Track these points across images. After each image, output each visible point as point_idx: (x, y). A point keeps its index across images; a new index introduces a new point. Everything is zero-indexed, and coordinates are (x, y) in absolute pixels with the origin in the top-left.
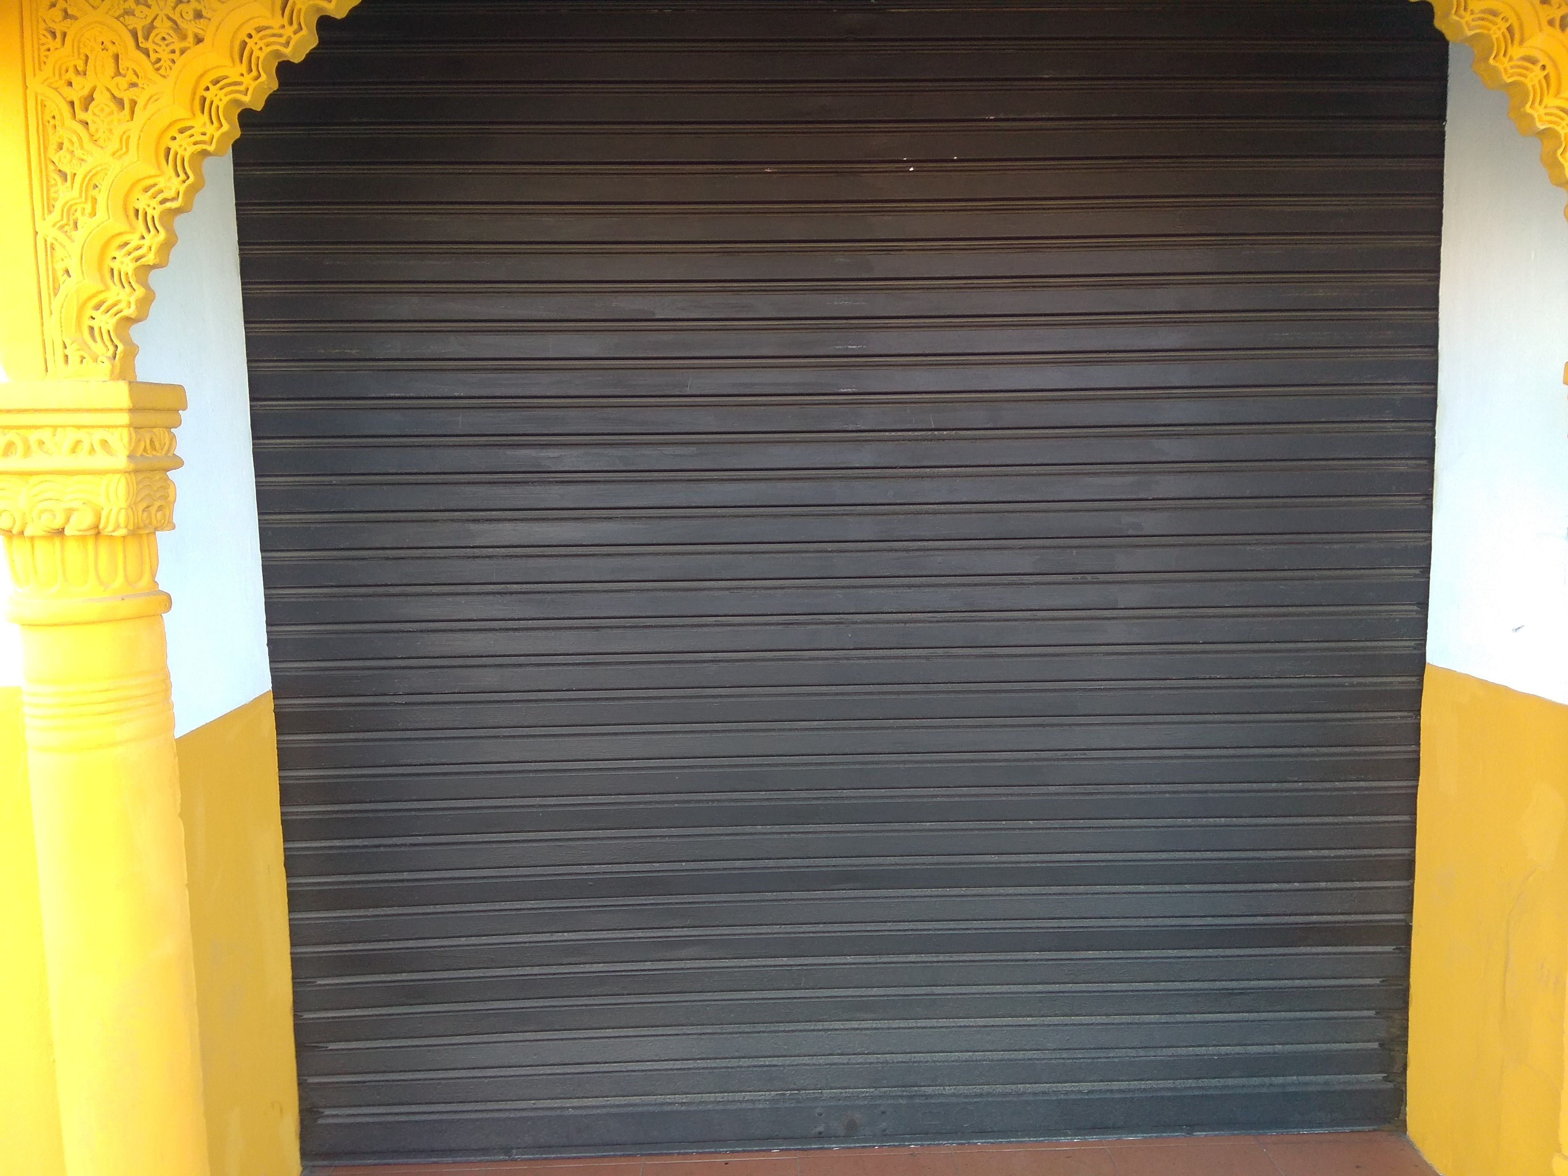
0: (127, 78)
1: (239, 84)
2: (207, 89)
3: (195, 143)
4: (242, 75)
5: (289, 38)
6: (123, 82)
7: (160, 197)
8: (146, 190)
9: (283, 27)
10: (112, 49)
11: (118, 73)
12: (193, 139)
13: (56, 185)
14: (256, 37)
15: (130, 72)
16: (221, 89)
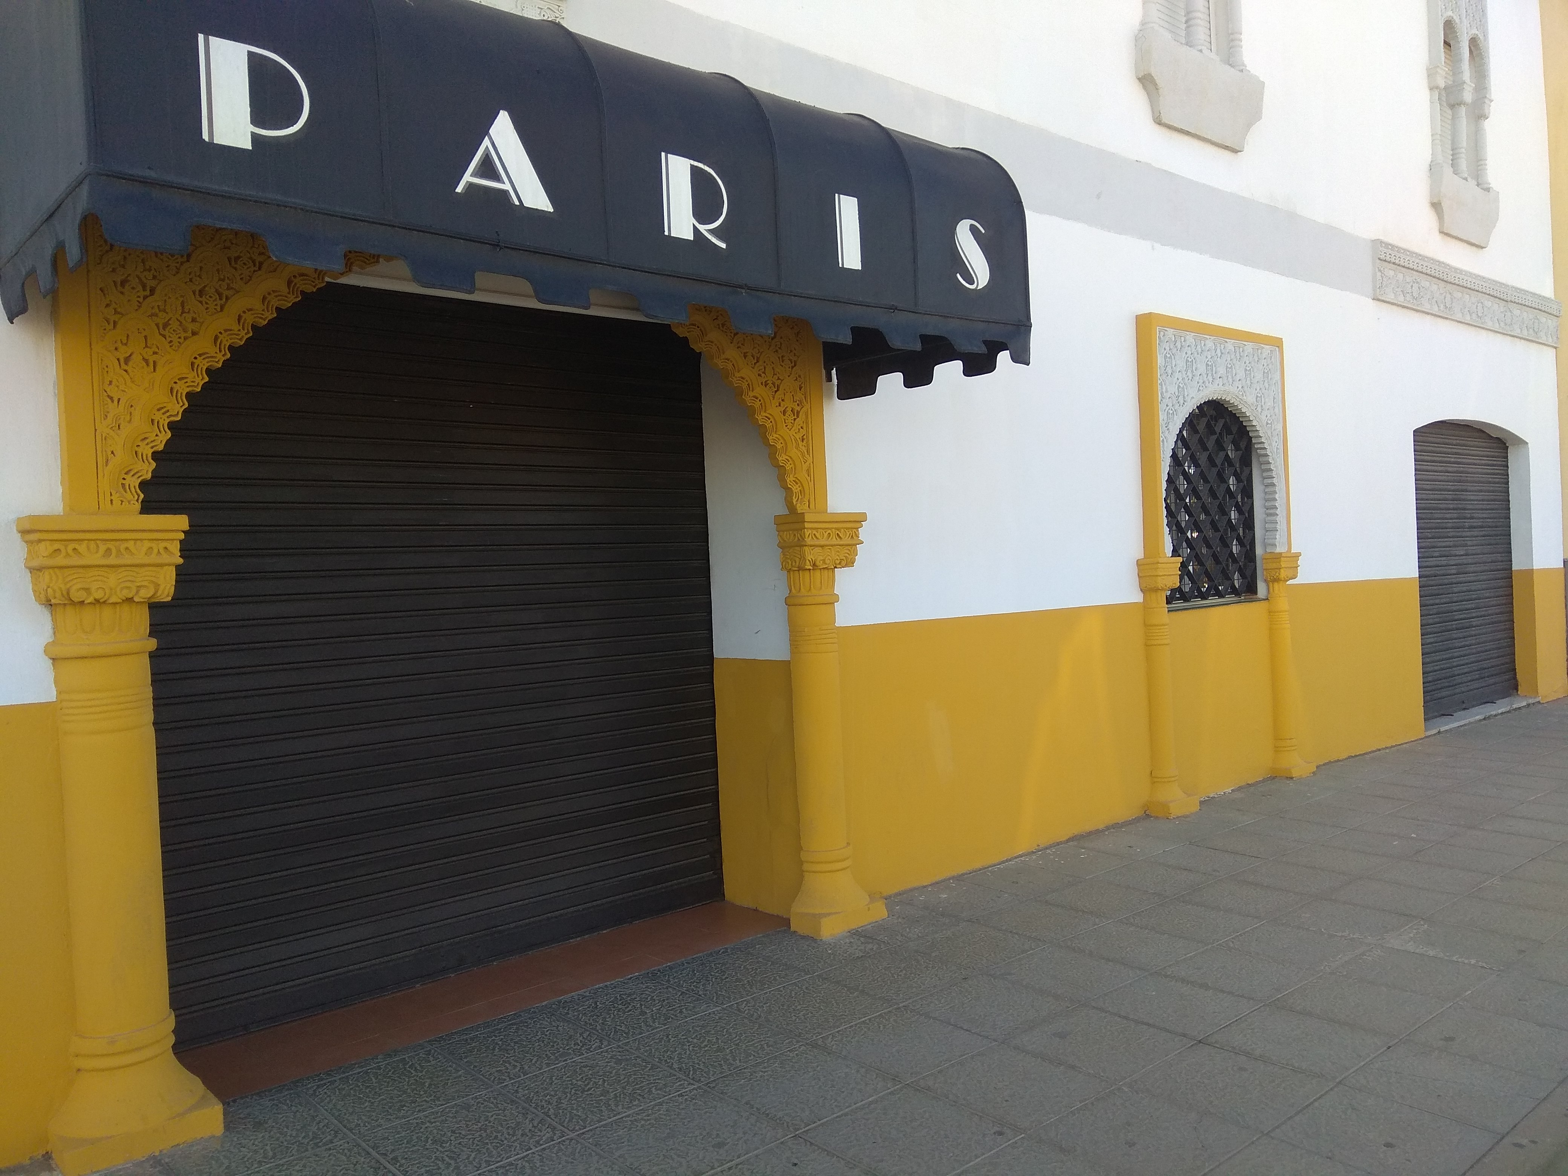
0: (153, 350)
1: (215, 357)
2: (195, 358)
3: (188, 387)
4: (216, 353)
5: (243, 337)
6: (150, 352)
7: (168, 414)
8: (159, 410)
9: (239, 330)
10: (144, 333)
11: (146, 346)
12: (187, 384)
13: (107, 404)
14: (225, 334)
15: (155, 346)
16: (204, 359)
